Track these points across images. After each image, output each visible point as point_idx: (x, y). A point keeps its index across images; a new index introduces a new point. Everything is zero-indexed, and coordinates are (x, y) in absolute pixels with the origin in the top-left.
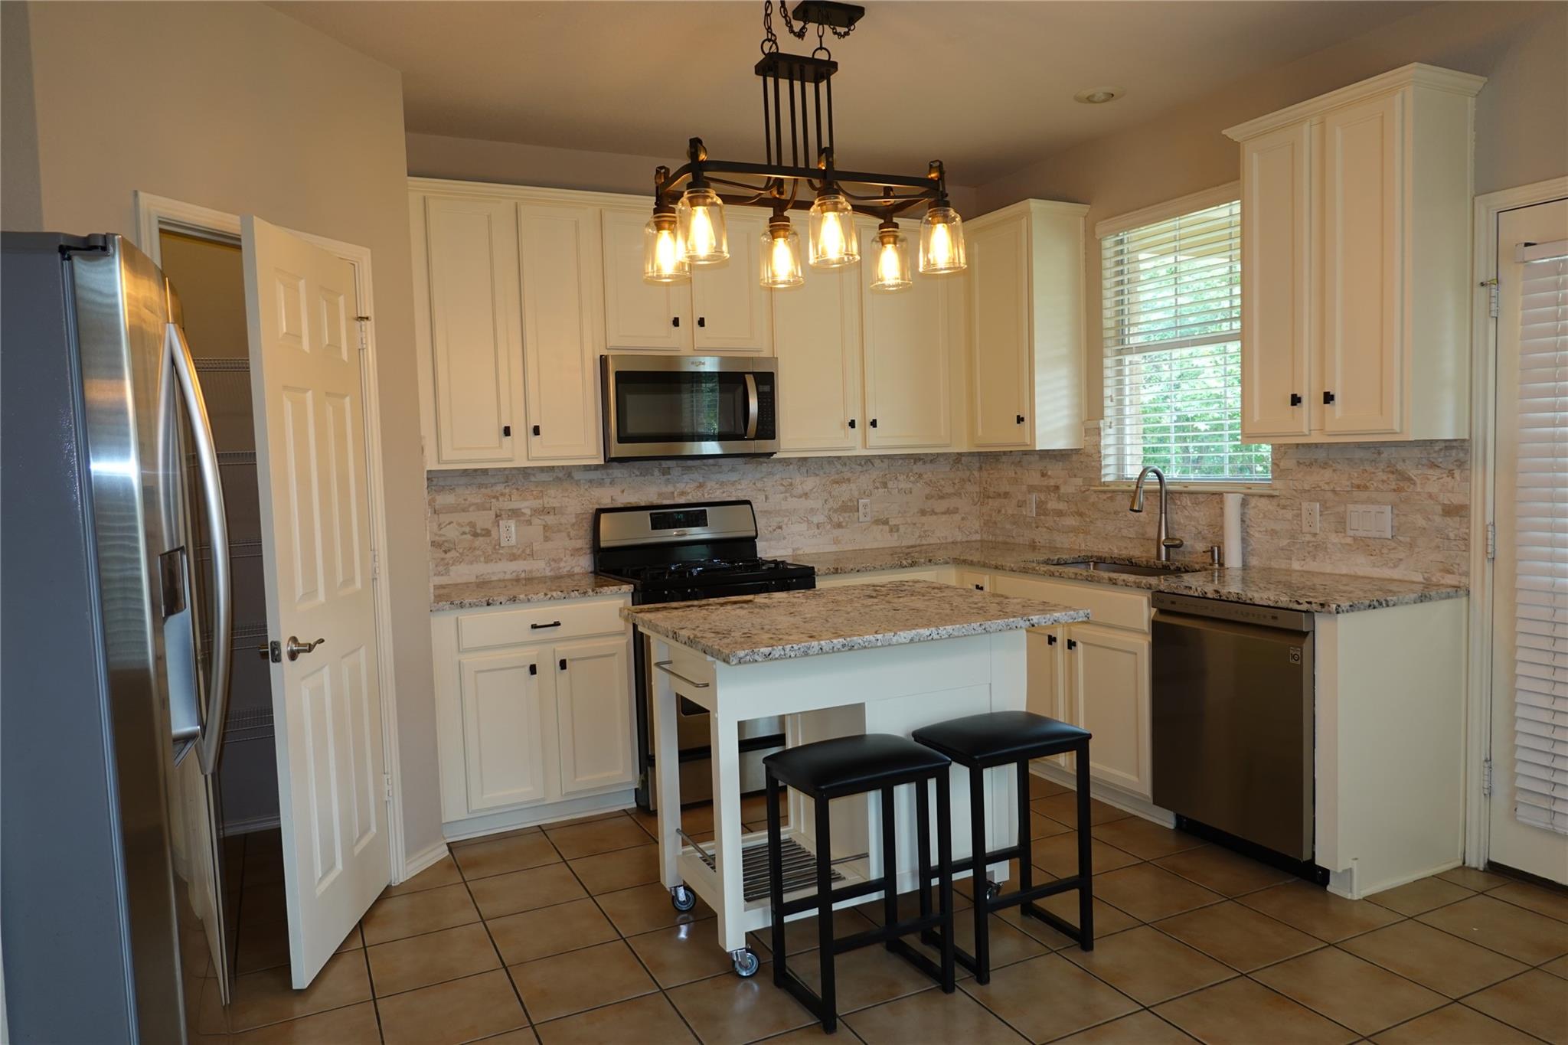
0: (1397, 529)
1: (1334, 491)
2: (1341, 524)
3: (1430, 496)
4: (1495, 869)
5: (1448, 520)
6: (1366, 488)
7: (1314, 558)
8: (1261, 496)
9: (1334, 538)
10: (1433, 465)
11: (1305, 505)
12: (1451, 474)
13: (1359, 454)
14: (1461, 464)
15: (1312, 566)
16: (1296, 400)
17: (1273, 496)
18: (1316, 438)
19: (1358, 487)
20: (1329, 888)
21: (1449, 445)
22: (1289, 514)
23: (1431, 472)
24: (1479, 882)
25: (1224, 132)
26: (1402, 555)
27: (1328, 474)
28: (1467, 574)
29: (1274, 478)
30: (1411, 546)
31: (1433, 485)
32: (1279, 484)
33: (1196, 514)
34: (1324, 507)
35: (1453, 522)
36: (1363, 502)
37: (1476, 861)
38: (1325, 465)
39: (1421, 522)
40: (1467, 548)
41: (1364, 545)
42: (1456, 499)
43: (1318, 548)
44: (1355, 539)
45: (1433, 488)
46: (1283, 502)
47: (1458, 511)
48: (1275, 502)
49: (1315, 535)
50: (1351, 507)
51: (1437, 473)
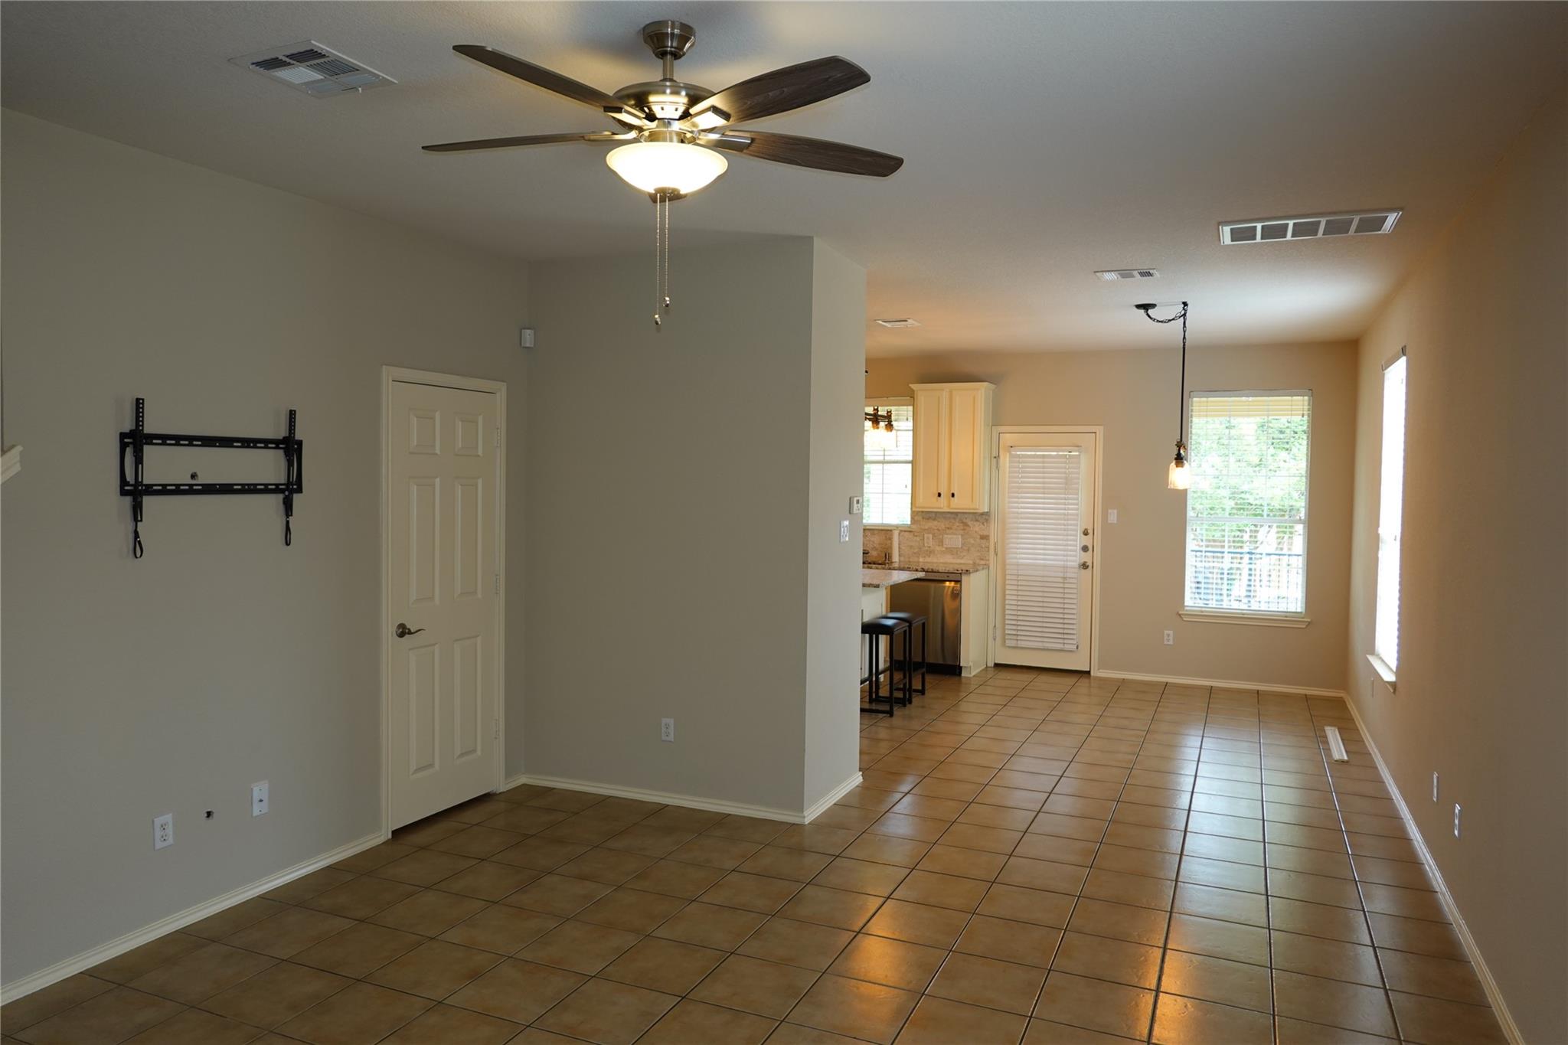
0: (963, 544)
1: (938, 530)
2: (941, 542)
3: (976, 532)
4: (997, 665)
5: (982, 541)
6: (951, 529)
7: (929, 556)
8: (905, 531)
9: (938, 548)
10: (977, 521)
11: (926, 535)
12: (983, 523)
13: (949, 515)
14: (987, 520)
15: (928, 560)
16: (939, 495)
17: (910, 531)
18: (946, 510)
19: (948, 528)
20: (963, 675)
21: (982, 514)
22: (918, 539)
23: (975, 523)
24: (991, 673)
25: (910, 385)
26: (965, 554)
27: (936, 523)
28: (988, 560)
29: (912, 524)
30: (968, 550)
31: (976, 528)
32: (914, 527)
33: (872, 539)
34: (934, 535)
35: (984, 541)
36: (950, 534)
37: (990, 664)
38: (934, 519)
39: (972, 542)
40: (988, 551)
41: (950, 551)
42: (985, 533)
43: (930, 552)
44: (946, 548)
45: (977, 529)
46: (916, 534)
47: (985, 538)
48: (912, 534)
49: (929, 547)
50: (946, 536)
51: (978, 523)
